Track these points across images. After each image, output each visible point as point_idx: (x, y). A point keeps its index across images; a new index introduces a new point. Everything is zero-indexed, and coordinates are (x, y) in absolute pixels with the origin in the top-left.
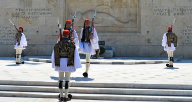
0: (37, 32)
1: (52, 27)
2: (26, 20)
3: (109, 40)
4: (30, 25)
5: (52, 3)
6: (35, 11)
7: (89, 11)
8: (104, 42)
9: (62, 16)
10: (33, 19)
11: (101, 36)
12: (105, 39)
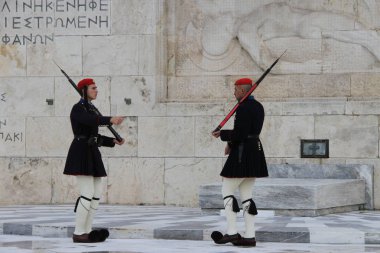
0: (50, 102)
1: (110, 78)
2: (3, 52)
3: (345, 135)
6: (38, 12)
7: (267, 6)
8: (326, 142)
9: (151, 30)
10: (30, 45)
11: (312, 119)
12: (333, 130)
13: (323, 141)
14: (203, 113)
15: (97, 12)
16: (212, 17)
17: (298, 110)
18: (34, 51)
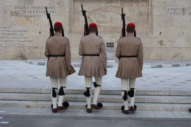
0: (40, 32)
2: (27, 19)
4: (32, 25)
6: (37, 9)
7: (97, 10)
8: (113, 43)
10: (34, 18)
11: (110, 37)
12: (115, 40)
15: (52, 10)
17: (105, 35)
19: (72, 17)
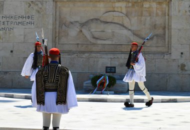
0: (12, 51)
3: (122, 65)
5: (36, 8)
7: (92, 20)
8: (115, 67)
9: (50, 27)
10: (4, 31)
11: (110, 59)
12: (117, 63)
13: (113, 67)
14: (70, 57)
16: (72, 23)
17: (105, 56)
18: (6, 33)
19: (57, 30)
